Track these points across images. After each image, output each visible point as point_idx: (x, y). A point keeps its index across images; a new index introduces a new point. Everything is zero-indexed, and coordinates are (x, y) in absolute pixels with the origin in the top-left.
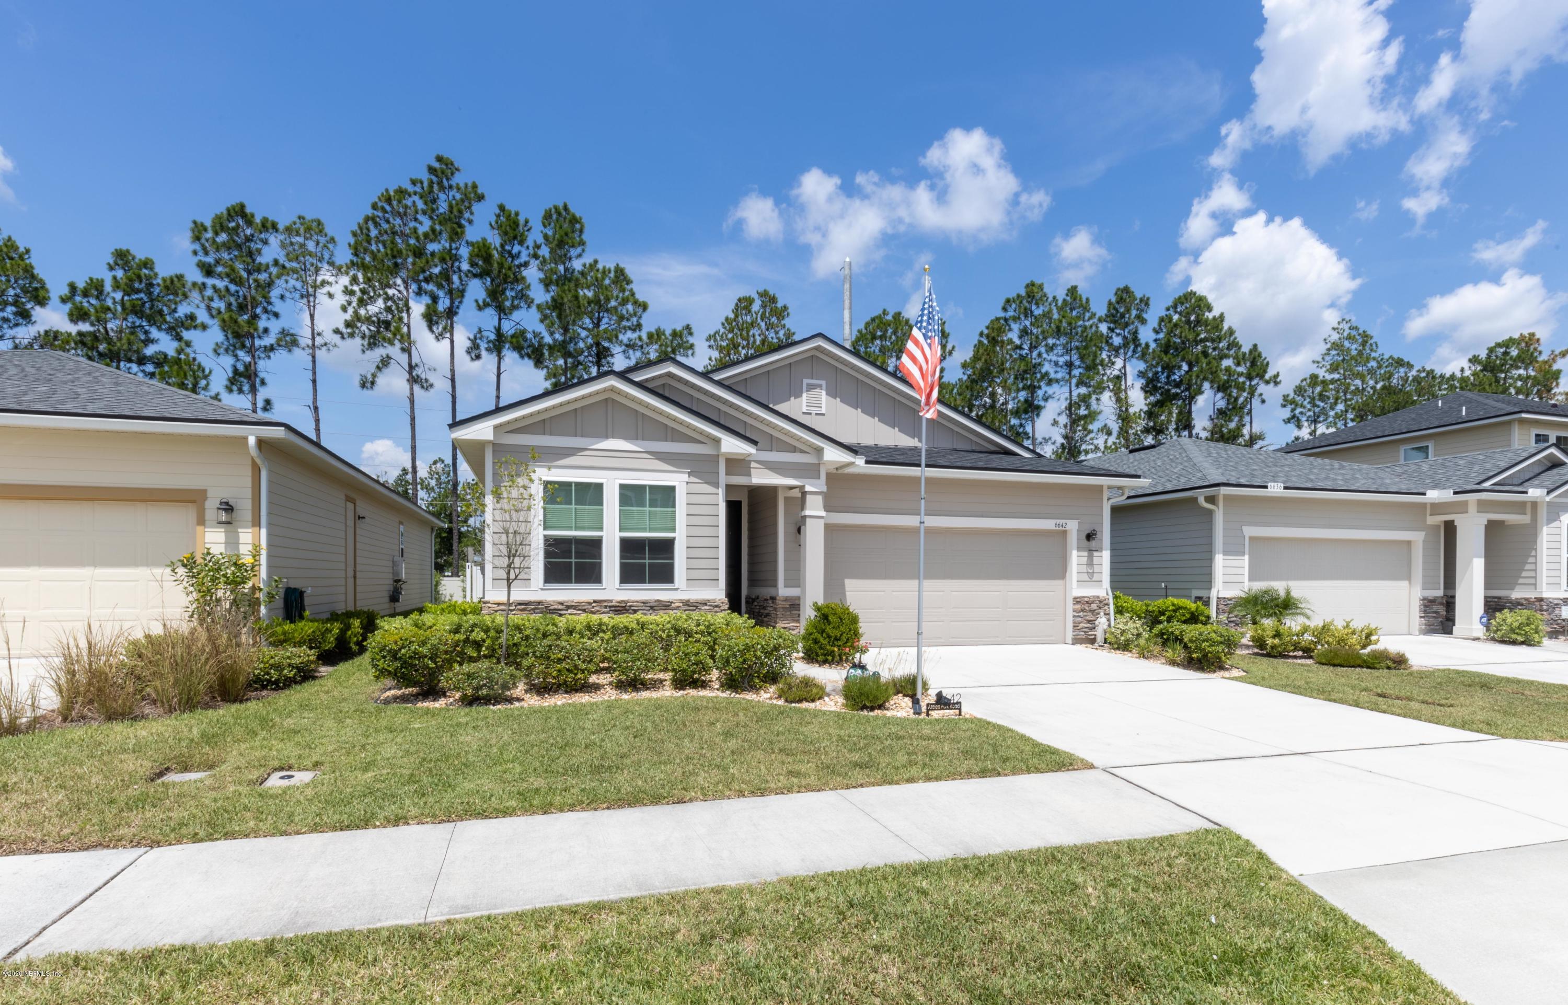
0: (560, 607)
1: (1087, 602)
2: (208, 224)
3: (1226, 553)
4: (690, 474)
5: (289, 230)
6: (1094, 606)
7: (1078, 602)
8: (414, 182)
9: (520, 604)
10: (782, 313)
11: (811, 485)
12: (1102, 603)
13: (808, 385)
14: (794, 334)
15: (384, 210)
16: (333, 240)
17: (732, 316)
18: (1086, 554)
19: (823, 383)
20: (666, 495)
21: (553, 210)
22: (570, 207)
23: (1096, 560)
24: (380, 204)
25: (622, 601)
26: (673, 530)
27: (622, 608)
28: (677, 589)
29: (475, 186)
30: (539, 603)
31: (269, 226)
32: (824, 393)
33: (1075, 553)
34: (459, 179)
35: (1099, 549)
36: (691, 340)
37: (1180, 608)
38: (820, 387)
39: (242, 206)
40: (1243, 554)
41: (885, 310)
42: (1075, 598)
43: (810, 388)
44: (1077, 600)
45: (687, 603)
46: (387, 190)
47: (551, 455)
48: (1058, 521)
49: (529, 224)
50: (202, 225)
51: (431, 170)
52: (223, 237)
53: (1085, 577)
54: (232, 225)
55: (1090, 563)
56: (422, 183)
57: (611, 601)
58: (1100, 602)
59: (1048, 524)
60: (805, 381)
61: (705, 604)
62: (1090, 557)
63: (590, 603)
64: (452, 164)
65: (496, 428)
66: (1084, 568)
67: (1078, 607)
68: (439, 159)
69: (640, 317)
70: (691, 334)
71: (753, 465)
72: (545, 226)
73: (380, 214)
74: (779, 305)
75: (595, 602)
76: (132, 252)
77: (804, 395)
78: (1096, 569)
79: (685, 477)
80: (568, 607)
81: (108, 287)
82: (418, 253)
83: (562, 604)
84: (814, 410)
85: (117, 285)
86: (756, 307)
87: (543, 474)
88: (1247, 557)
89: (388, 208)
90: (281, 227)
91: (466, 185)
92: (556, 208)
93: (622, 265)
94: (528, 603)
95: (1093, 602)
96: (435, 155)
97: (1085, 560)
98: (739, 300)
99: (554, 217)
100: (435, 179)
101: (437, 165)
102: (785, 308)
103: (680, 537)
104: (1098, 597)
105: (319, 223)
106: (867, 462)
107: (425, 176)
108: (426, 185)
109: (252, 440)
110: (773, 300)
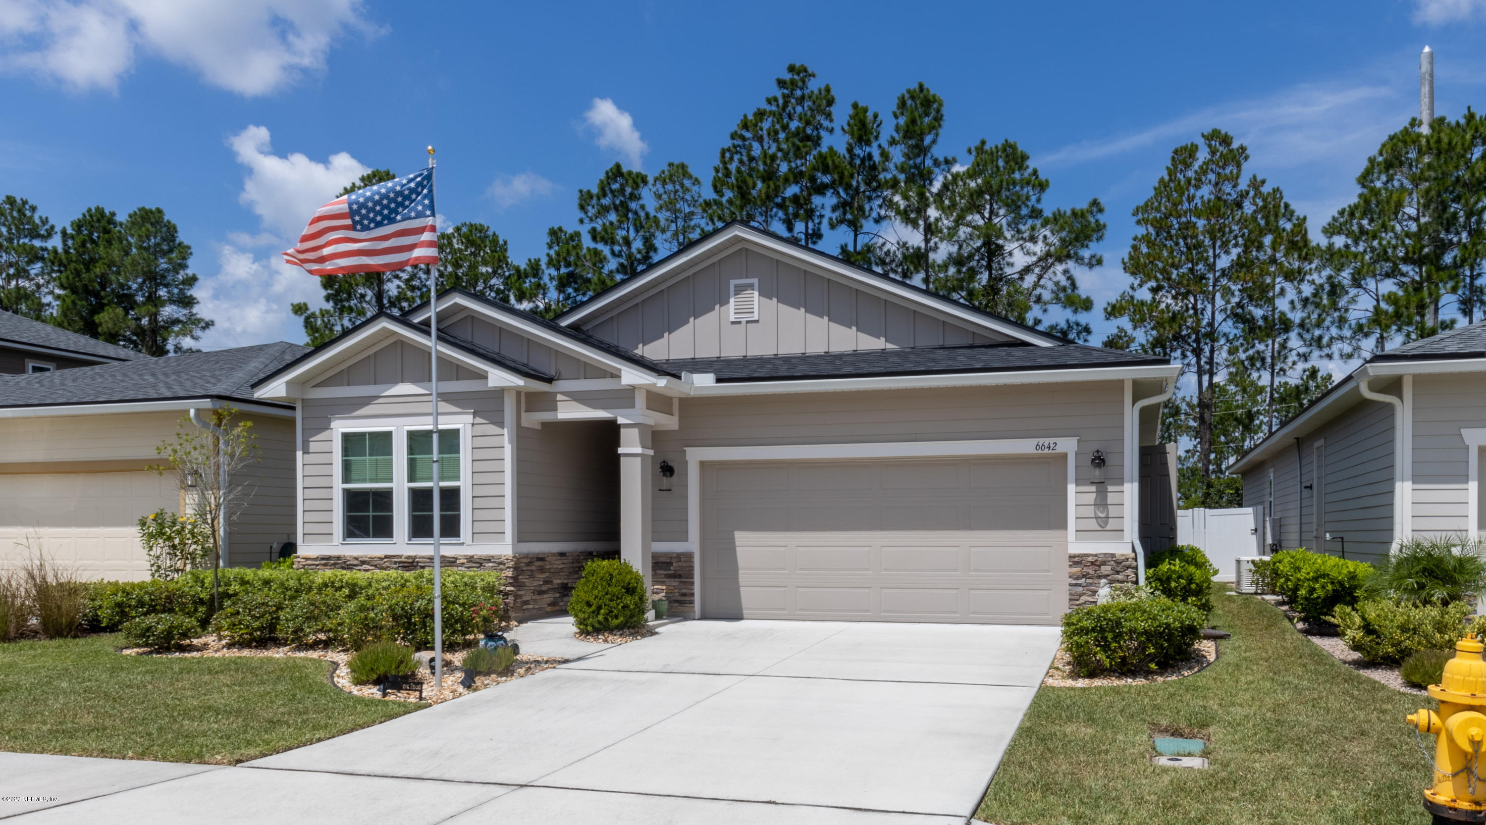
2: (595, 190)
5: (662, 180)
8: (769, 101)
10: (1238, 157)
14: (1263, 182)
15: (744, 139)
16: (697, 181)
17: (1167, 178)
20: (452, 439)
21: (907, 96)
22: (926, 86)
24: (739, 132)
29: (828, 90)
31: (640, 180)
34: (814, 86)
36: (1102, 218)
39: (618, 166)
41: (1414, 120)
46: (745, 116)
49: (879, 119)
50: (589, 192)
51: (781, 83)
52: (606, 201)
54: (616, 186)
56: (776, 100)
64: (805, 70)
65: (288, 383)
68: (791, 69)
69: (1039, 200)
70: (1101, 210)
72: (896, 117)
73: (740, 143)
74: (1235, 145)
76: (564, 229)
79: (469, 419)
81: (543, 266)
82: (769, 176)
85: (550, 263)
86: (1203, 155)
87: (340, 427)
89: (748, 135)
90: (650, 179)
91: (820, 90)
92: (909, 91)
93: (1011, 141)
96: (787, 66)
98: (1176, 152)
99: (909, 102)
100: (786, 91)
101: (787, 77)
102: (1243, 149)
105: (683, 166)
107: (778, 93)
108: (781, 101)
109: (192, 412)
110: (1226, 140)
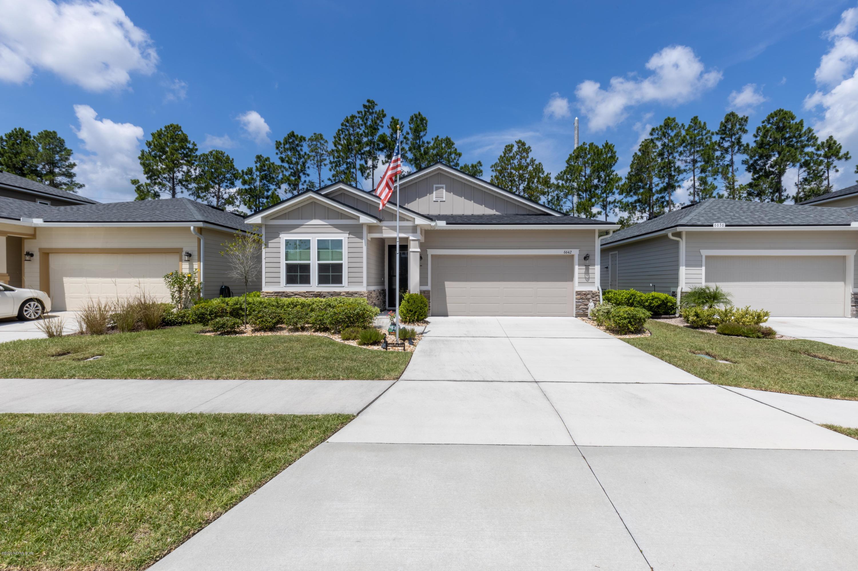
0: (292, 294)
1: (584, 294)
2: (282, 142)
3: (687, 266)
4: (349, 234)
5: (311, 140)
6: (589, 296)
7: (579, 294)
8: (359, 113)
9: (276, 293)
10: (527, 150)
11: (413, 236)
12: (594, 295)
13: (436, 187)
15: (346, 126)
16: (326, 142)
17: (503, 155)
18: (584, 267)
19: (444, 186)
20: (338, 243)
21: (414, 116)
22: (421, 113)
23: (591, 271)
24: (344, 123)
25: (318, 292)
26: (342, 260)
27: (319, 295)
28: (343, 287)
29: (383, 111)
30: (284, 292)
31: (302, 139)
32: (444, 190)
33: (577, 267)
34: (377, 109)
35: (594, 265)
36: (481, 168)
37: (656, 298)
38: (442, 188)
39: (293, 132)
40: (701, 266)
41: (584, 143)
42: (577, 292)
43: (437, 188)
44: (578, 293)
45: (347, 293)
46: (347, 117)
47: (288, 228)
48: (566, 250)
49: (403, 124)
50: (280, 142)
51: (365, 106)
52: (287, 146)
53: (584, 280)
54: (291, 140)
55: (587, 272)
56: (362, 112)
57: (314, 292)
58: (593, 294)
59: (560, 252)
60: (435, 186)
61: (356, 293)
62: (587, 269)
63: (305, 293)
64: (374, 102)
65: (262, 217)
66: (583, 276)
67: (579, 296)
68: (368, 101)
69: (458, 160)
70: (481, 165)
71: (384, 228)
72: (410, 124)
73: (345, 127)
74: (527, 146)
75: (307, 292)
76: (263, 156)
77: (434, 192)
78: (591, 276)
79: (347, 235)
80: (296, 294)
81: (254, 170)
82: (359, 142)
83: (293, 293)
84: (439, 200)
85: (257, 170)
86: (515, 149)
87: (284, 237)
88: (704, 268)
89: (348, 124)
90: (307, 139)
91: (380, 111)
92: (415, 115)
93: (449, 137)
94: (279, 293)
95: (588, 294)
96: (367, 100)
97: (583, 271)
98: (506, 146)
99: (415, 119)
100: (366, 110)
101: (367, 104)
102: (529, 148)
103: (345, 262)
104: (592, 291)
105: (321, 135)
106: (447, 224)
107: (362, 109)
108: (363, 113)
109: (192, 228)
110: (524, 144)
